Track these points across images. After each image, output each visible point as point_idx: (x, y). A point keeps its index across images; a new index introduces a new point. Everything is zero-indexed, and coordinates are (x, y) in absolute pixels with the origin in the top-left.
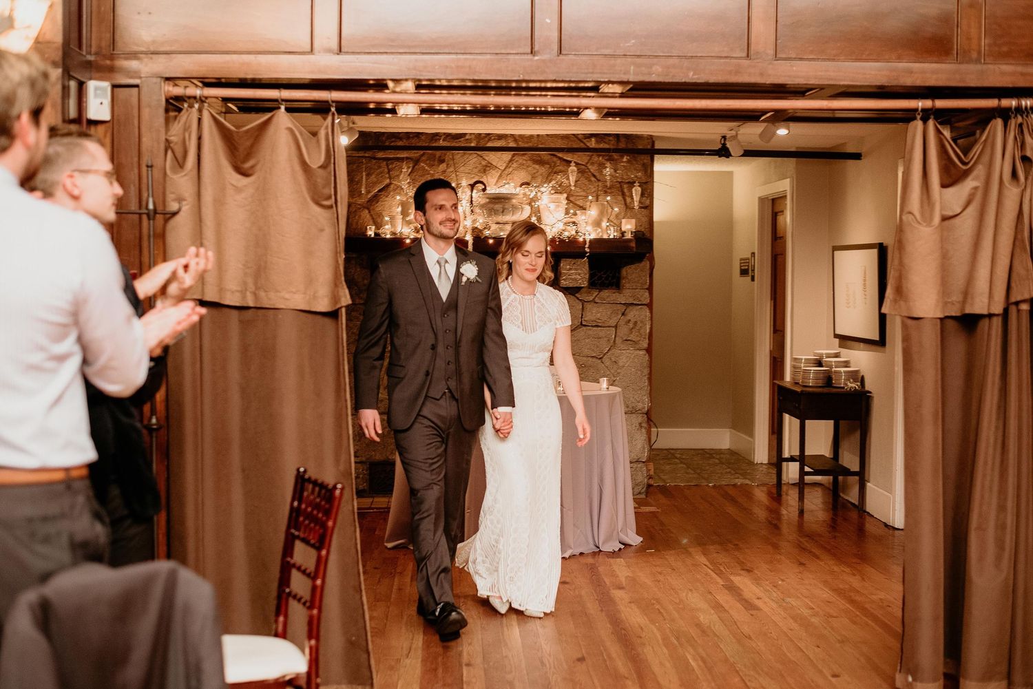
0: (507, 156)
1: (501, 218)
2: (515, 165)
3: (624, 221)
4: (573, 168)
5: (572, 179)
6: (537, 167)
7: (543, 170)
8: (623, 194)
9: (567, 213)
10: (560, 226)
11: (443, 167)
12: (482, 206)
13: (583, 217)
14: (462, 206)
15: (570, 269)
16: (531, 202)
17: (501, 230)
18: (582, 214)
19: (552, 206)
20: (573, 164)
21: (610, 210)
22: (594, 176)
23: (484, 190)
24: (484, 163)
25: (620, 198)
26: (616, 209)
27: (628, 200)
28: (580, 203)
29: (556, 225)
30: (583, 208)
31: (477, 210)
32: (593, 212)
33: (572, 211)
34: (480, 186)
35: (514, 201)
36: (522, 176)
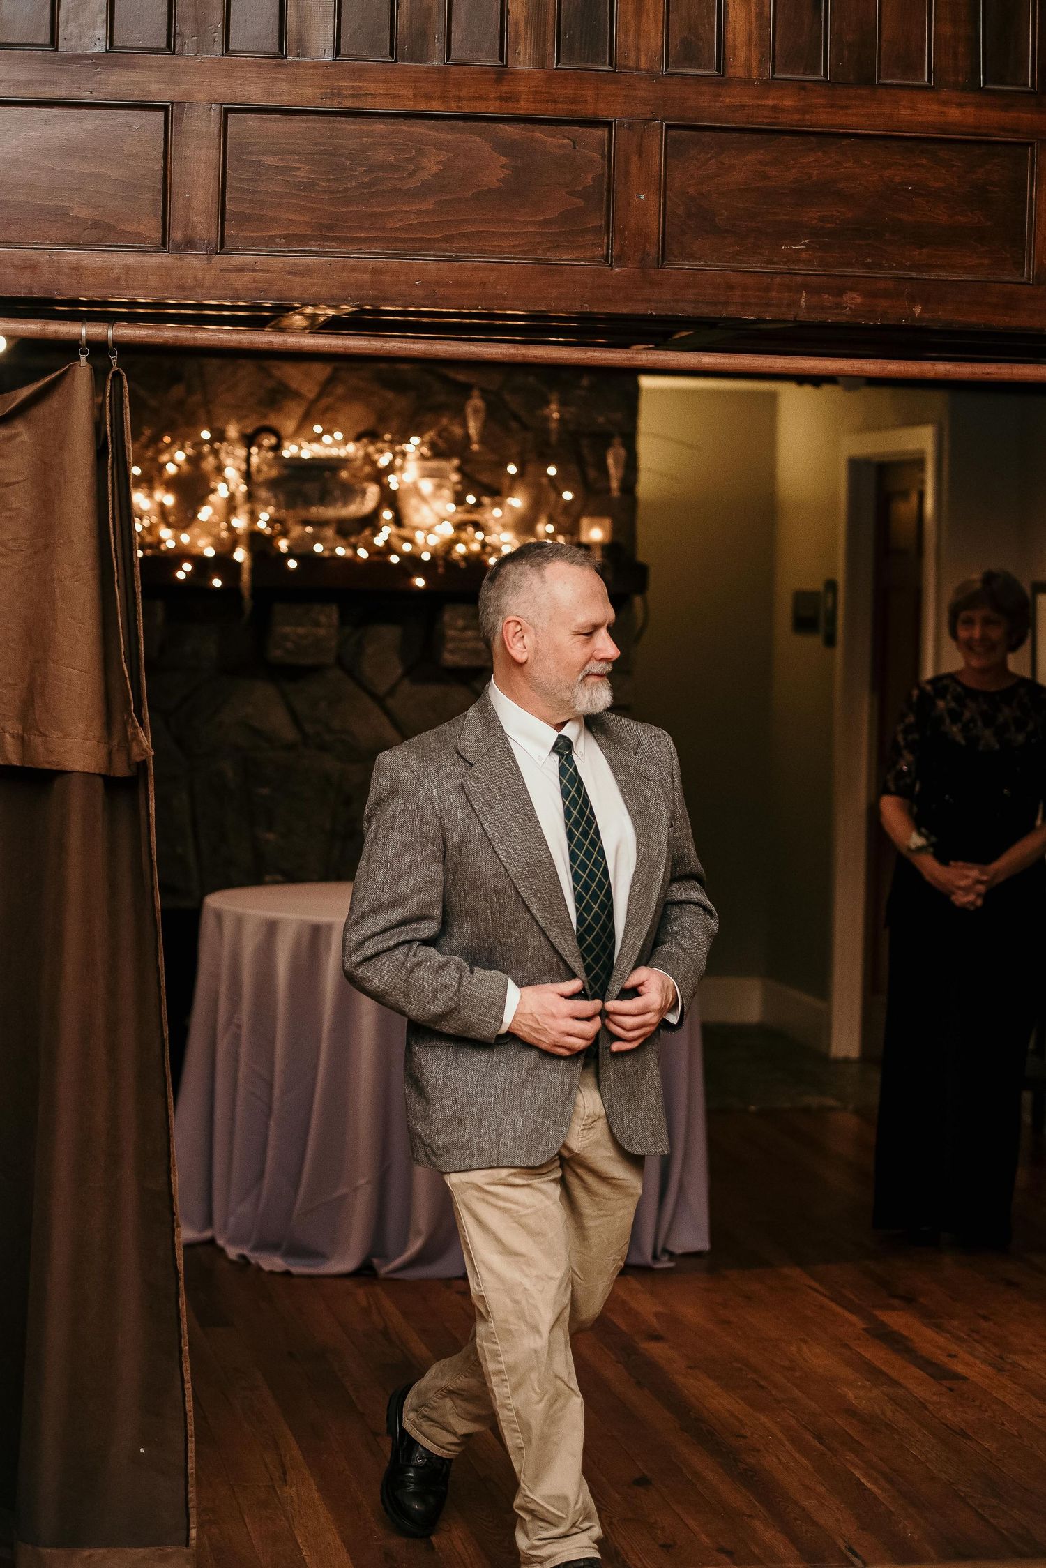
0: (321, 371)
1: (317, 511)
2: (340, 390)
3: (585, 522)
4: (476, 402)
5: (473, 427)
6: (390, 395)
7: (402, 403)
8: (581, 462)
9: (459, 500)
10: (447, 530)
11: (178, 391)
12: (273, 484)
13: (497, 512)
14: (225, 481)
15: (465, 628)
16: (379, 476)
17: (316, 538)
18: (495, 505)
19: (427, 486)
20: (476, 393)
21: (553, 496)
22: (516, 417)
23: (277, 448)
24: (270, 384)
25: (573, 468)
26: (568, 496)
27: (592, 473)
28: (485, 478)
29: (438, 529)
30: (496, 493)
31: (263, 494)
32: (517, 502)
33: (471, 499)
34: (269, 441)
35: (344, 474)
36: (357, 414)
